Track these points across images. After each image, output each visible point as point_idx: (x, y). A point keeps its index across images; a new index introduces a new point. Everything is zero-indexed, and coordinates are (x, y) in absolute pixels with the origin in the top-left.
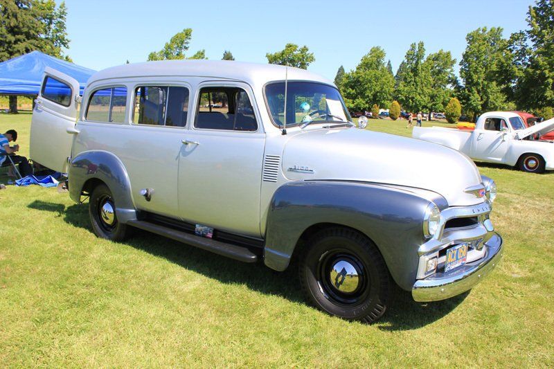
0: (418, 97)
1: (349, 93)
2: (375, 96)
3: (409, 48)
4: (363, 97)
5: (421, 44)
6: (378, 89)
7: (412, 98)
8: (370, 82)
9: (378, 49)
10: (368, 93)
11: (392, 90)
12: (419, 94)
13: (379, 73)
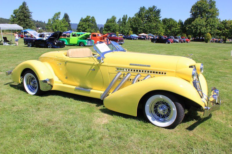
0: (126, 31)
1: (106, 30)
2: (113, 30)
3: (123, 16)
4: (110, 31)
5: (126, 15)
6: (114, 28)
7: (124, 31)
8: (112, 26)
9: (114, 16)
10: (111, 29)
11: (118, 28)
12: (126, 30)
13: (114, 23)
